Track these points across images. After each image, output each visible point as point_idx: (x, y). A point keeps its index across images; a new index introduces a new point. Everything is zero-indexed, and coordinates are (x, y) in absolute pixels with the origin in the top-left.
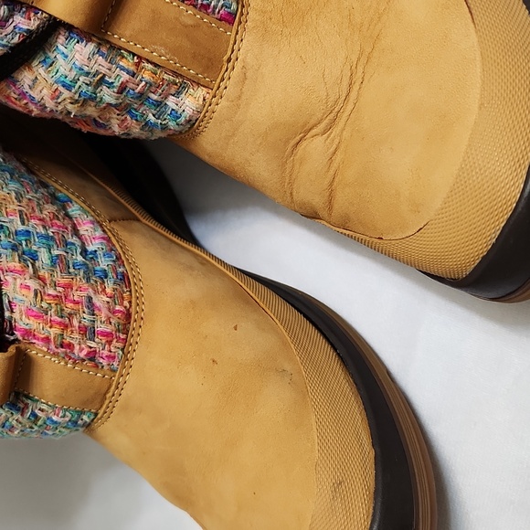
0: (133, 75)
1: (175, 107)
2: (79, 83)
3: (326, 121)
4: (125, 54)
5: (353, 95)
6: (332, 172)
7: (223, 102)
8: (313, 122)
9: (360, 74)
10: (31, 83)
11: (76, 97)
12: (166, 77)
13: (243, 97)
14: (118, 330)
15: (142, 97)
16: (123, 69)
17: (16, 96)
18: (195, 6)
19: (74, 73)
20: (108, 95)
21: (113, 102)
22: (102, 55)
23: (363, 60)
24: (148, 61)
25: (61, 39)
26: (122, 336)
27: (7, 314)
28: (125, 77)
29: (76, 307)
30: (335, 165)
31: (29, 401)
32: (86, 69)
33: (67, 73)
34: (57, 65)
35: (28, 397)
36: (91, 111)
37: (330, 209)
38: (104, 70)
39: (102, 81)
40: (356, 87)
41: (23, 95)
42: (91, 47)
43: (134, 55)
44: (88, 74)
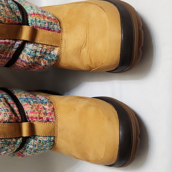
0: (42, 48)
1: (53, 53)
2: (32, 53)
3: (84, 44)
4: (40, 44)
5: (88, 37)
6: (89, 55)
7: (63, 49)
8: (82, 46)
9: (88, 32)
10: (22, 57)
11: (32, 57)
12: (49, 47)
13: (66, 46)
14: (52, 112)
15: (45, 53)
16: (40, 47)
17: (20, 62)
18: (52, 31)
19: (30, 51)
20: (38, 54)
21: (40, 56)
22: (35, 45)
23: (88, 29)
24: (45, 45)
25: (26, 45)
26: (54, 113)
27: (26, 115)
28: (41, 49)
29: (41, 109)
30: (89, 53)
31: (37, 137)
32: (32, 49)
33: (29, 51)
34: (26, 51)
35: (37, 136)
36: (36, 60)
37: (92, 64)
38: (36, 49)
39: (36, 51)
40: (88, 35)
41: (22, 61)
42: (32, 44)
43: (42, 44)
44: (33, 50)
